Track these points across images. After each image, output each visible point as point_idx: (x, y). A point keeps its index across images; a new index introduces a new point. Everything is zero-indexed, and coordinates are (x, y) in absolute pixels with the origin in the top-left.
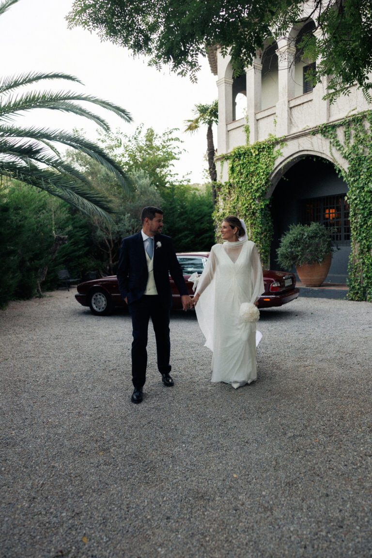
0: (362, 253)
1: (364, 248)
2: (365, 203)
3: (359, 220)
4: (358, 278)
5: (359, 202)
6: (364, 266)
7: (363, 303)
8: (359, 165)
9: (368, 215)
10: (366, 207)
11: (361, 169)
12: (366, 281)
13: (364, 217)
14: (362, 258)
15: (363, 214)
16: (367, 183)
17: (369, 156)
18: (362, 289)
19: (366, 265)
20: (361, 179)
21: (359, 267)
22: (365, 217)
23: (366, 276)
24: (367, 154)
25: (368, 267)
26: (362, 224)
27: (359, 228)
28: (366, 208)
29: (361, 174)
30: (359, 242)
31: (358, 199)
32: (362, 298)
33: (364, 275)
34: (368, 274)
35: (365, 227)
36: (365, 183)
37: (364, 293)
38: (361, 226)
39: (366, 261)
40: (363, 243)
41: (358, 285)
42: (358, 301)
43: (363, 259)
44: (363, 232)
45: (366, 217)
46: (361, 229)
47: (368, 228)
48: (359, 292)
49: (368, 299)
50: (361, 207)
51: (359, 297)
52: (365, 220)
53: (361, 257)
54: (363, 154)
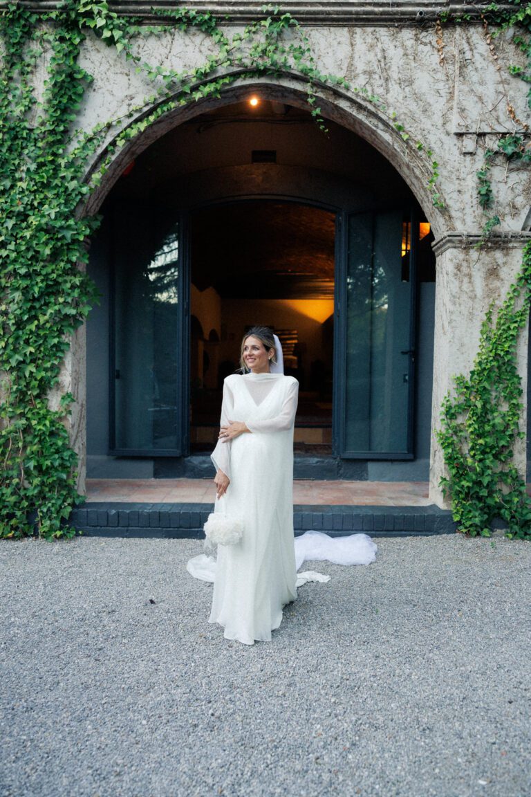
0: (22, 401)
1: (27, 385)
2: (31, 259)
3: (13, 307)
4: (11, 473)
5: (13, 255)
6: (29, 438)
7: (29, 542)
8: (10, 150)
9: (42, 294)
10: (35, 271)
11: (16, 162)
12: (37, 481)
13: (27, 300)
14: (22, 415)
15: (26, 290)
16: (36, 203)
17: (43, 129)
18: (25, 504)
19: (35, 436)
20: (16, 190)
21: (16, 440)
22: (34, 300)
23: (38, 467)
24: (36, 124)
25: (40, 442)
26: (26, 317)
27: (13, 328)
28: (38, 274)
29: (17, 175)
30: (12, 369)
31: (12, 246)
32: (26, 528)
33: (32, 464)
34: (42, 460)
35: (33, 327)
36: (32, 205)
37: (30, 513)
38: (20, 324)
39: (34, 422)
40: (27, 374)
41: (12, 494)
42: (13, 538)
43: (28, 419)
44: (27, 342)
45: (38, 300)
46: (20, 333)
47: (42, 333)
48: (18, 513)
49: (41, 530)
50: (23, 271)
51: (16, 528)
52: (33, 308)
53: (19, 411)
54: (23, 121)
